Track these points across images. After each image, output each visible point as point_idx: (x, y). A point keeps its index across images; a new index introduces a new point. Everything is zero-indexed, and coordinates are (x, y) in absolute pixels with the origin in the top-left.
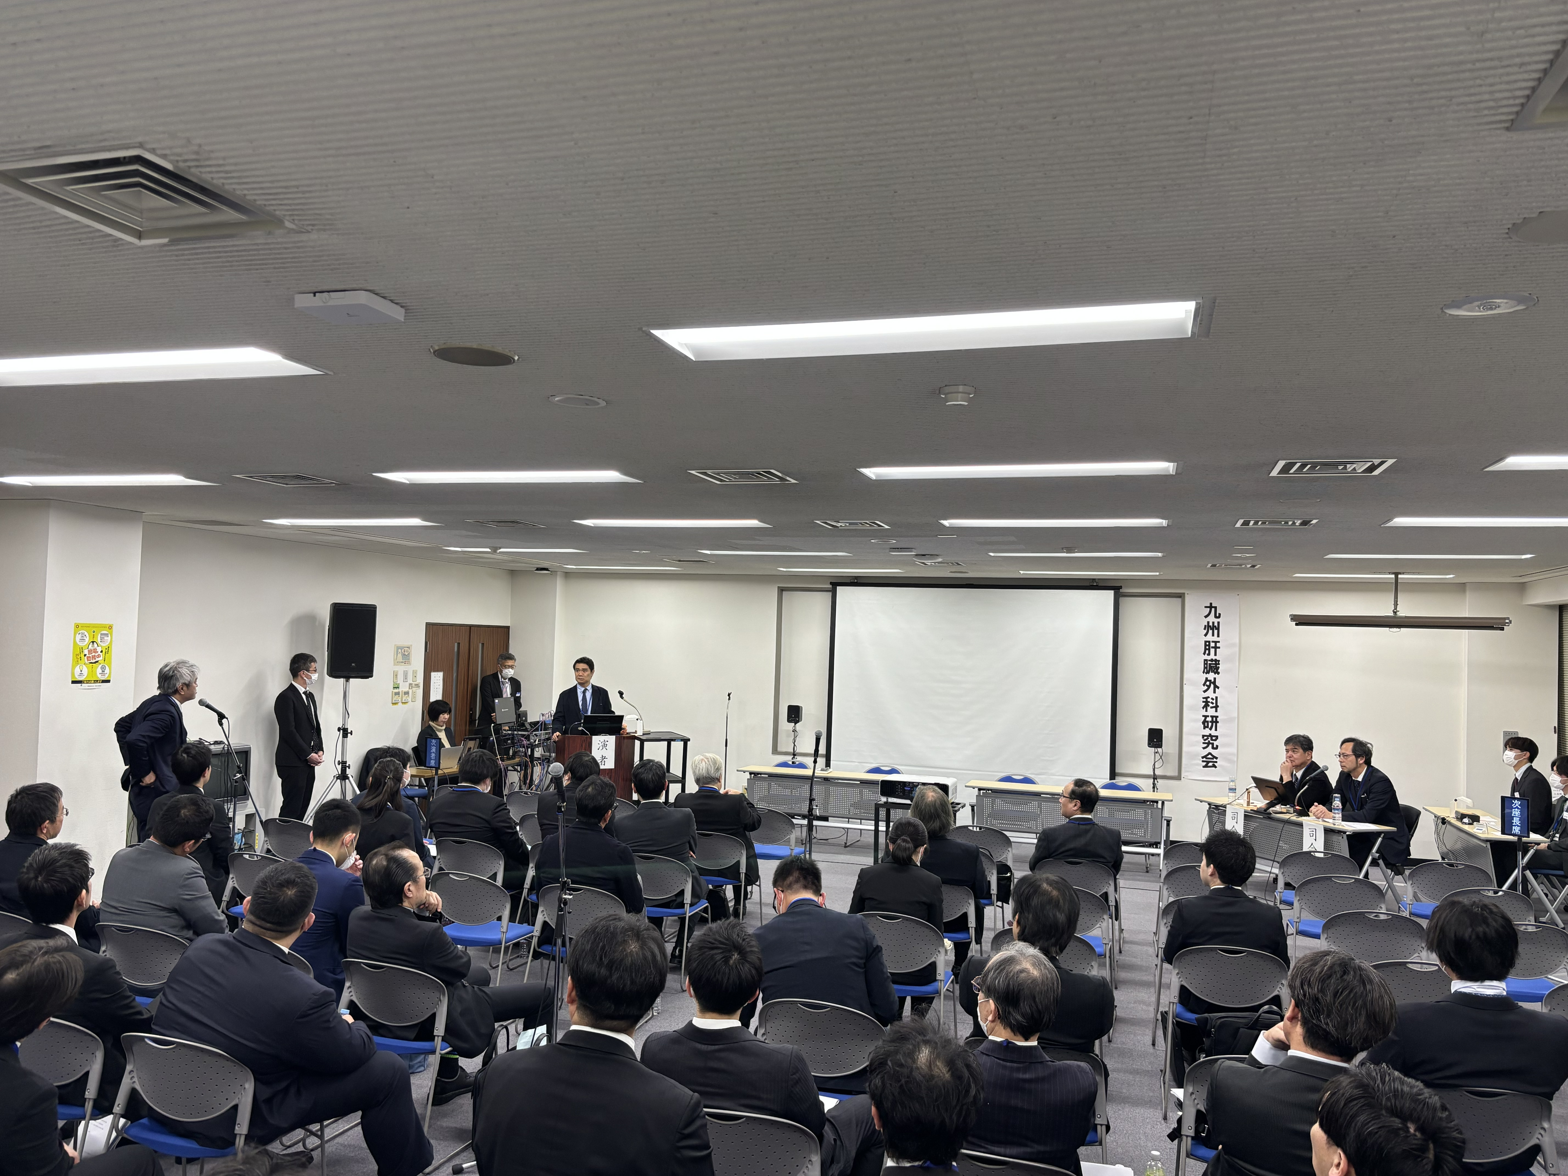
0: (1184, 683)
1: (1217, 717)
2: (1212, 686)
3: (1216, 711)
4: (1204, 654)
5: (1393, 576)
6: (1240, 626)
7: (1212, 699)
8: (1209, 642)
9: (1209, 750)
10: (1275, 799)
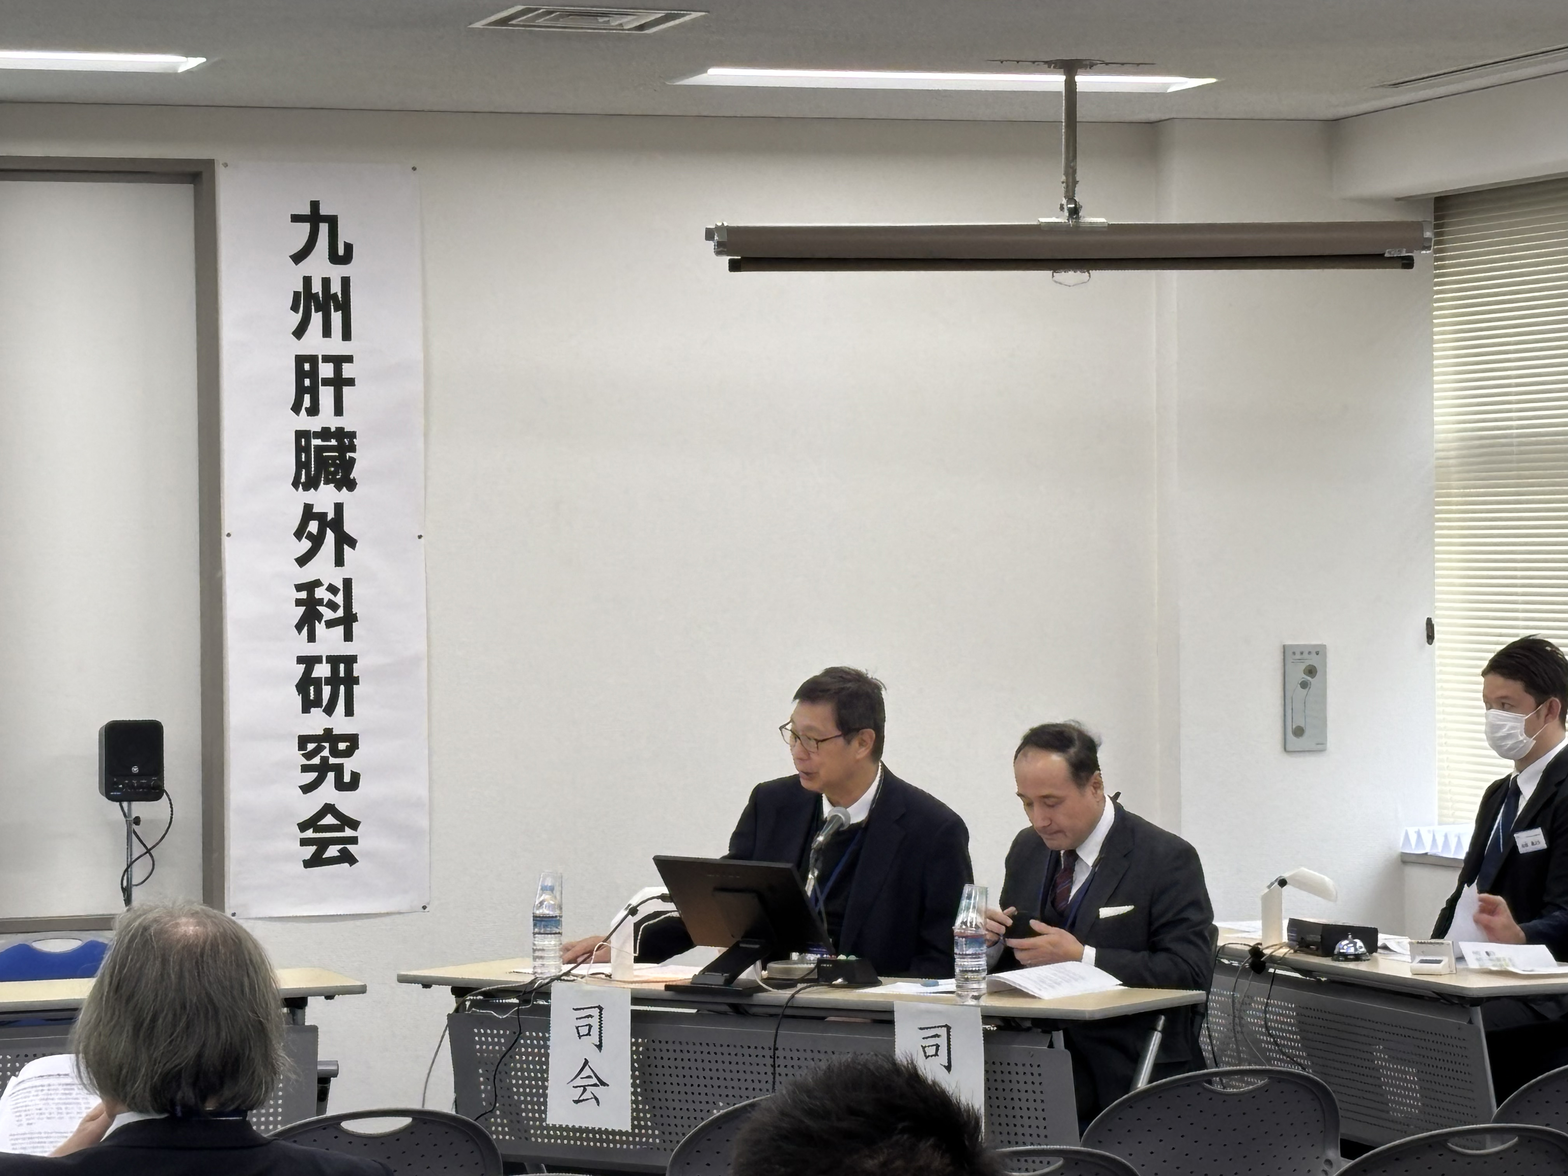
0: (222, 529)
1: (350, 661)
2: (330, 536)
3: (348, 636)
4: (296, 408)
5: (1056, 81)
6: (425, 295)
7: (332, 589)
8: (313, 360)
9: (327, 793)
10: (749, 935)
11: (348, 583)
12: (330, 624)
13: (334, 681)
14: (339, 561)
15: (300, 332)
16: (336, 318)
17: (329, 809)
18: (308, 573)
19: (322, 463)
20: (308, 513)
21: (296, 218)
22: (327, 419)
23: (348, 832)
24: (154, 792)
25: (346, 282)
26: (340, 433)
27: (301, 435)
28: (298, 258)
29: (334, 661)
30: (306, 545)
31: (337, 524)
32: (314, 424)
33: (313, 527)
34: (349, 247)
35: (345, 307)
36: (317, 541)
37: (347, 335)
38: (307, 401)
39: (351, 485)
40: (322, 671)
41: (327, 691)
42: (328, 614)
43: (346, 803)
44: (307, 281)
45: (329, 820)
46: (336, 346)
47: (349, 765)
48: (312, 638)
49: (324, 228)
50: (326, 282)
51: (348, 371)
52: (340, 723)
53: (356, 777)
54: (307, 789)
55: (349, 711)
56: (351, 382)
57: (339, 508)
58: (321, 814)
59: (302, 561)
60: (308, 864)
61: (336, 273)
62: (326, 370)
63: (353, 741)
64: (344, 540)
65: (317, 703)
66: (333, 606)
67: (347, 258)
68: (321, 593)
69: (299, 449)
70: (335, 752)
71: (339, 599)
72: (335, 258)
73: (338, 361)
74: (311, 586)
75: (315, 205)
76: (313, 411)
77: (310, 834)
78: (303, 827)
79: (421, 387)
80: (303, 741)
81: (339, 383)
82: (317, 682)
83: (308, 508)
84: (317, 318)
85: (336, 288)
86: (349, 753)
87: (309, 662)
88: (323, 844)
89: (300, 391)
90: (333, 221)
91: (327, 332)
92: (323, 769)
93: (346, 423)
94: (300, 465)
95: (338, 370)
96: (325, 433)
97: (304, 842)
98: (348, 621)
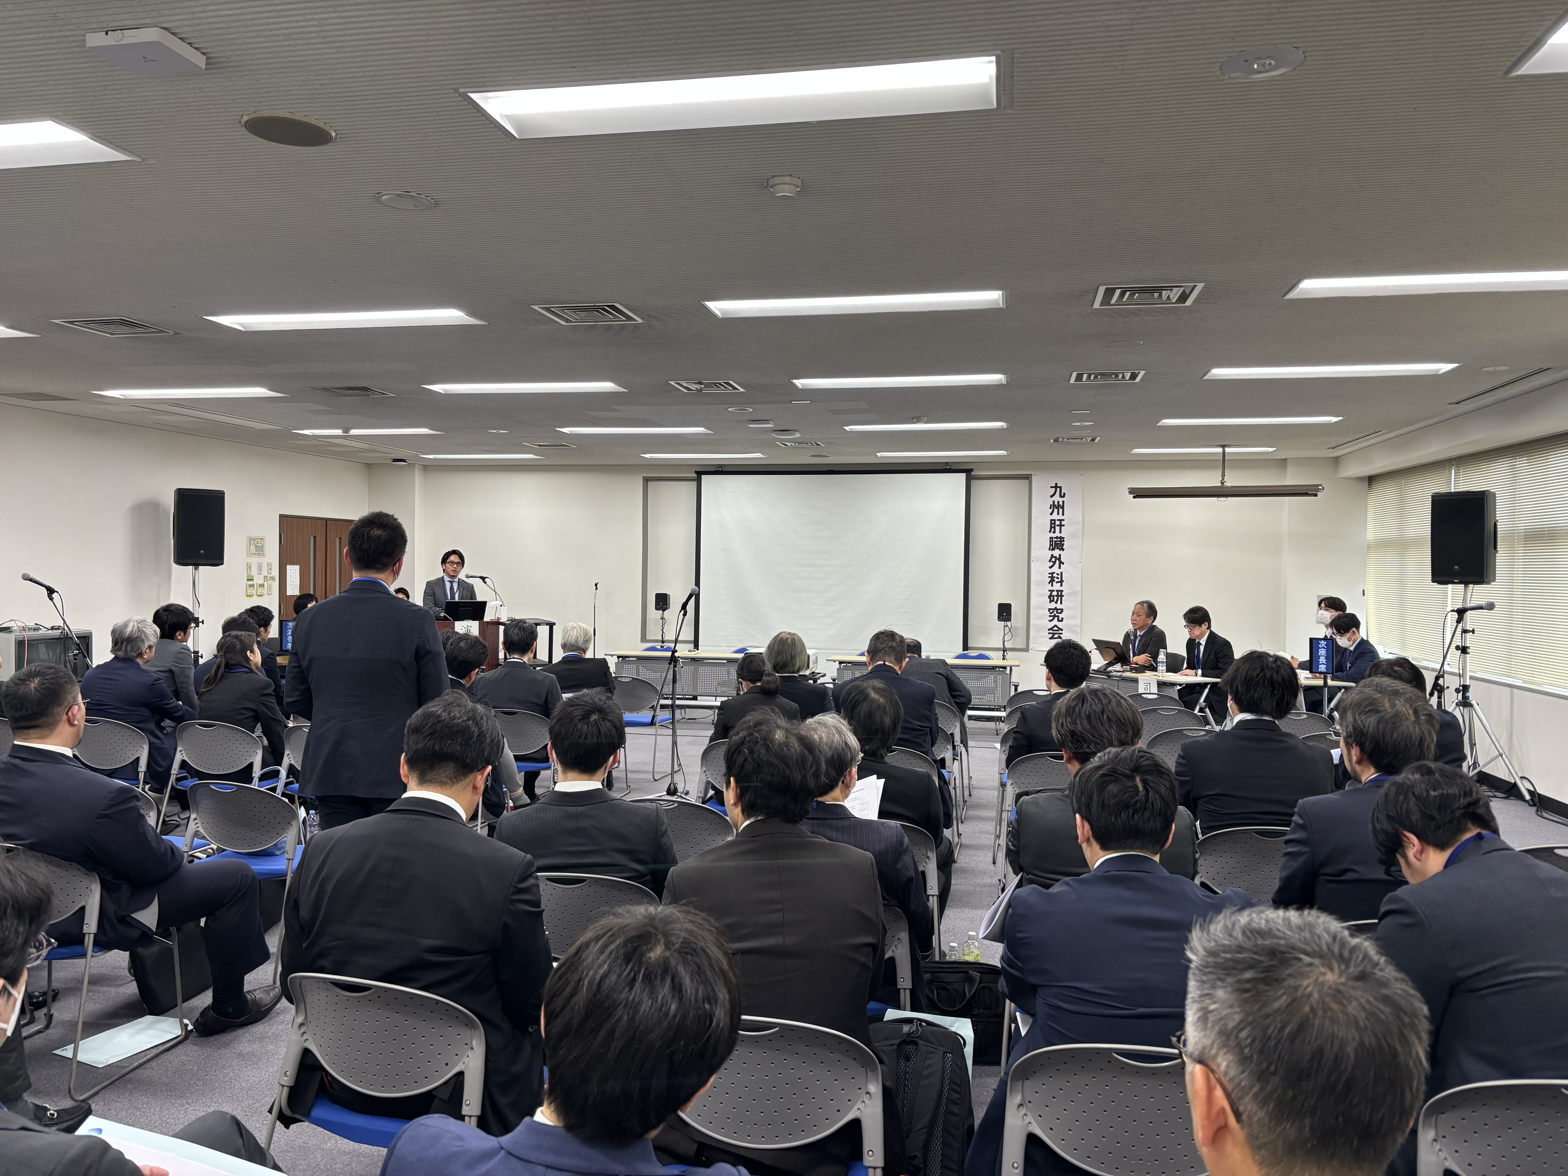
0: (1032, 560)
1: (1062, 591)
2: (1057, 561)
3: (1061, 586)
4: (1050, 532)
5: (1221, 450)
6: (1083, 504)
7: (1058, 574)
8: (1054, 520)
9: (1055, 622)
10: (1114, 659)
11: (1062, 573)
12: (1057, 582)
13: (1057, 596)
14: (1060, 568)
15: (1051, 514)
16: (1061, 510)
17: (1055, 626)
18: (1051, 571)
19: (1056, 545)
20: (1052, 556)
21: (1051, 487)
22: (1057, 534)
23: (1060, 632)
24: (1009, 620)
25: (1063, 502)
26: (1061, 537)
27: (1051, 538)
28: (1052, 496)
29: (1058, 591)
30: (1052, 564)
31: (1059, 559)
32: (1054, 535)
33: (1053, 559)
34: (1064, 494)
35: (1063, 508)
36: (1054, 563)
37: (1063, 515)
38: (1053, 530)
39: (1063, 550)
40: (1055, 593)
41: (1056, 598)
42: (1056, 580)
43: (1060, 625)
44: (1054, 502)
45: (1055, 628)
46: (1060, 517)
47: (1061, 616)
48: (1052, 586)
49: (1058, 489)
50: (1058, 502)
51: (1063, 523)
52: (1059, 606)
53: (1062, 619)
54: (1050, 621)
55: (1061, 603)
56: (1064, 525)
57: (1060, 555)
58: (1054, 627)
59: (1051, 567)
60: (1050, 638)
61: (1061, 500)
62: (1058, 523)
63: (1062, 610)
64: (1061, 563)
65: (1053, 601)
66: (1058, 578)
67: (1064, 496)
68: (1054, 575)
69: (1050, 541)
70: (1057, 613)
71: (1059, 577)
72: (1061, 496)
73: (1061, 520)
74: (1052, 573)
75: (1056, 484)
76: (1054, 532)
77: (1051, 631)
78: (1049, 630)
79: (1081, 527)
80: (1049, 610)
81: (1061, 526)
82: (1053, 596)
83: (1052, 555)
84: (1056, 510)
85: (1061, 503)
86: (1061, 613)
87: (1052, 591)
88: (1054, 634)
89: (1051, 527)
90: (1060, 488)
91: (1058, 514)
92: (1054, 616)
93: (1062, 535)
94: (1050, 545)
95: (1061, 523)
96: (1057, 538)
97: (1049, 633)
98: (1061, 582)
